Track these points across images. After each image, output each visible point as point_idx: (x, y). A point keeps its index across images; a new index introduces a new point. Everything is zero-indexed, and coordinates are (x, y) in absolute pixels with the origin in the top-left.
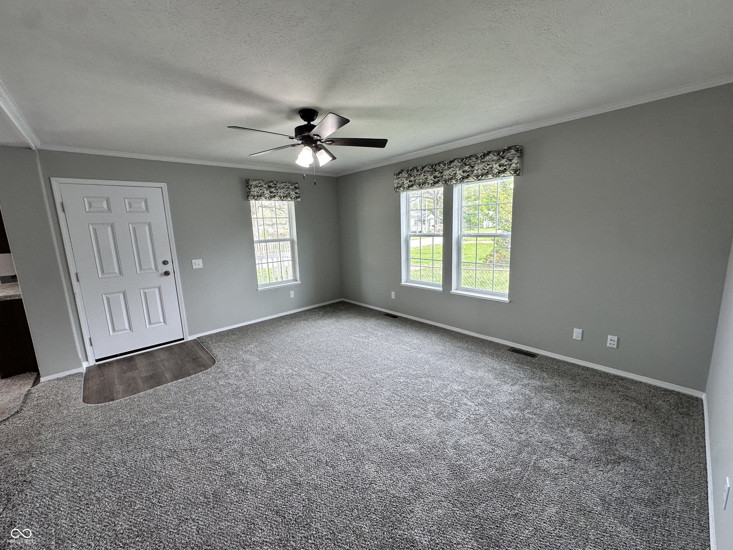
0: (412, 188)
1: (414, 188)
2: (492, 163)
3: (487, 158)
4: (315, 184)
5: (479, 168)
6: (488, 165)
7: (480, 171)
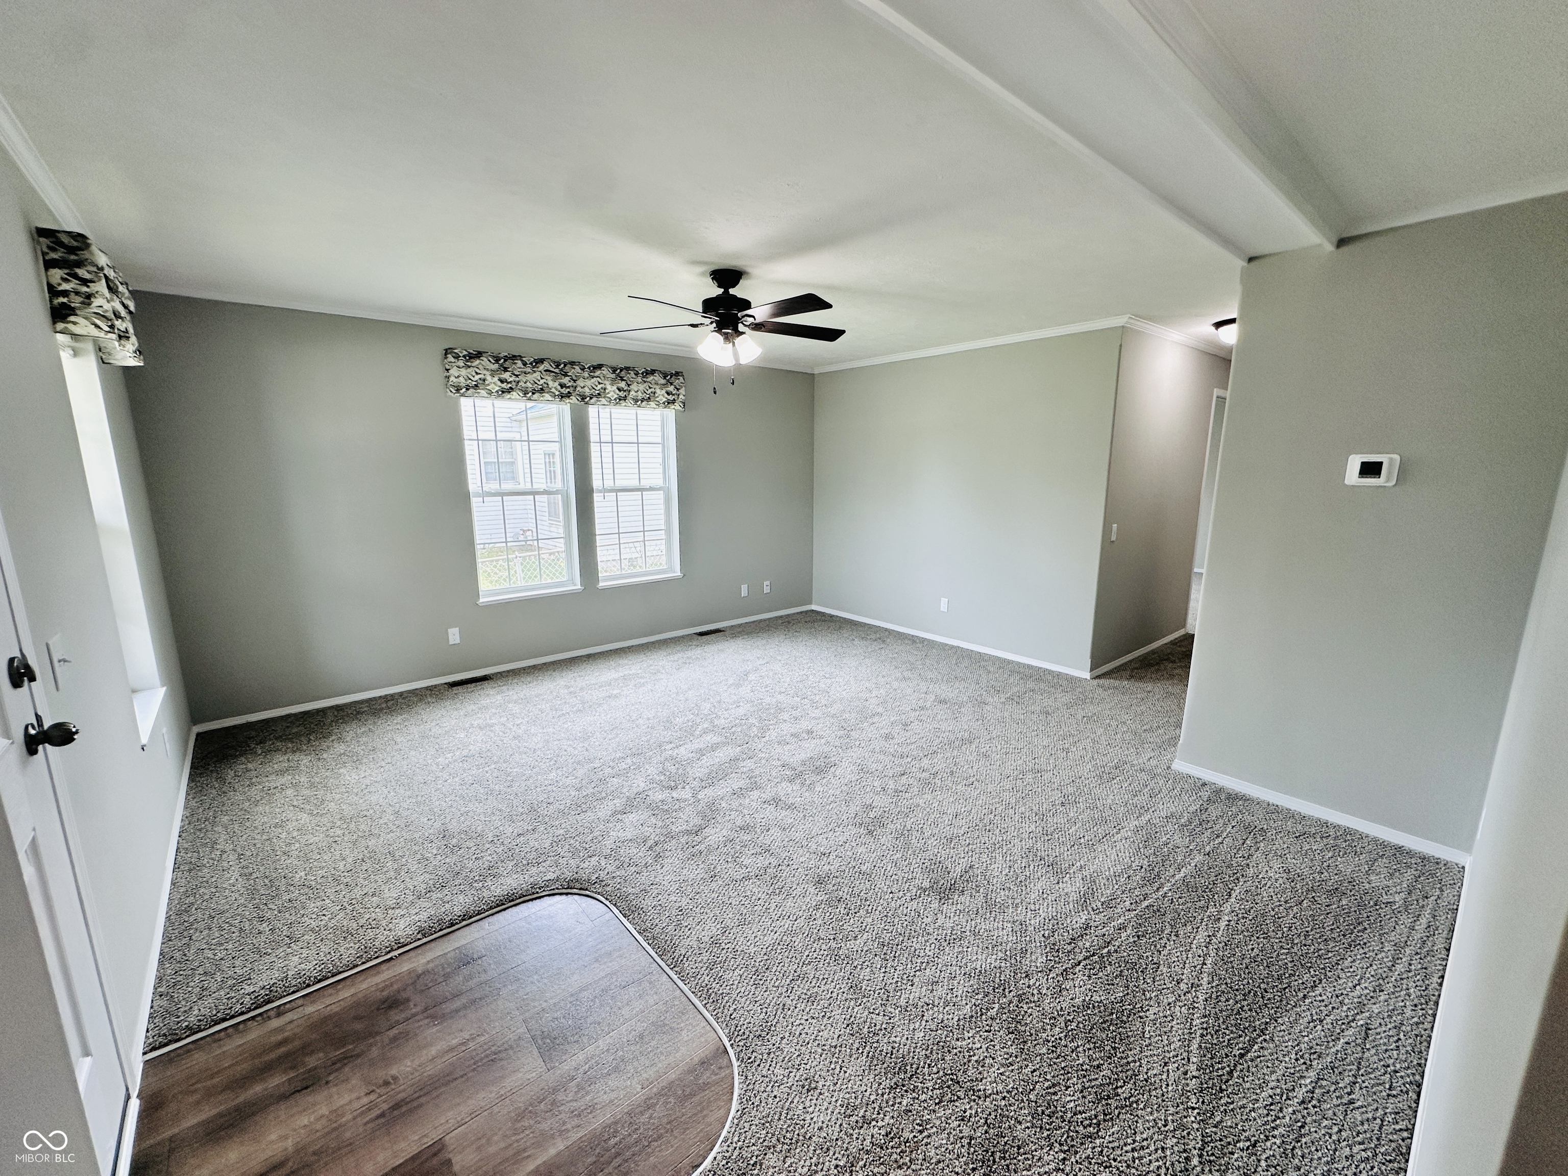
0: (509, 396)
1: (513, 397)
2: (656, 386)
3: (651, 378)
4: (715, 393)
5: (638, 389)
6: (650, 388)
7: (640, 394)
